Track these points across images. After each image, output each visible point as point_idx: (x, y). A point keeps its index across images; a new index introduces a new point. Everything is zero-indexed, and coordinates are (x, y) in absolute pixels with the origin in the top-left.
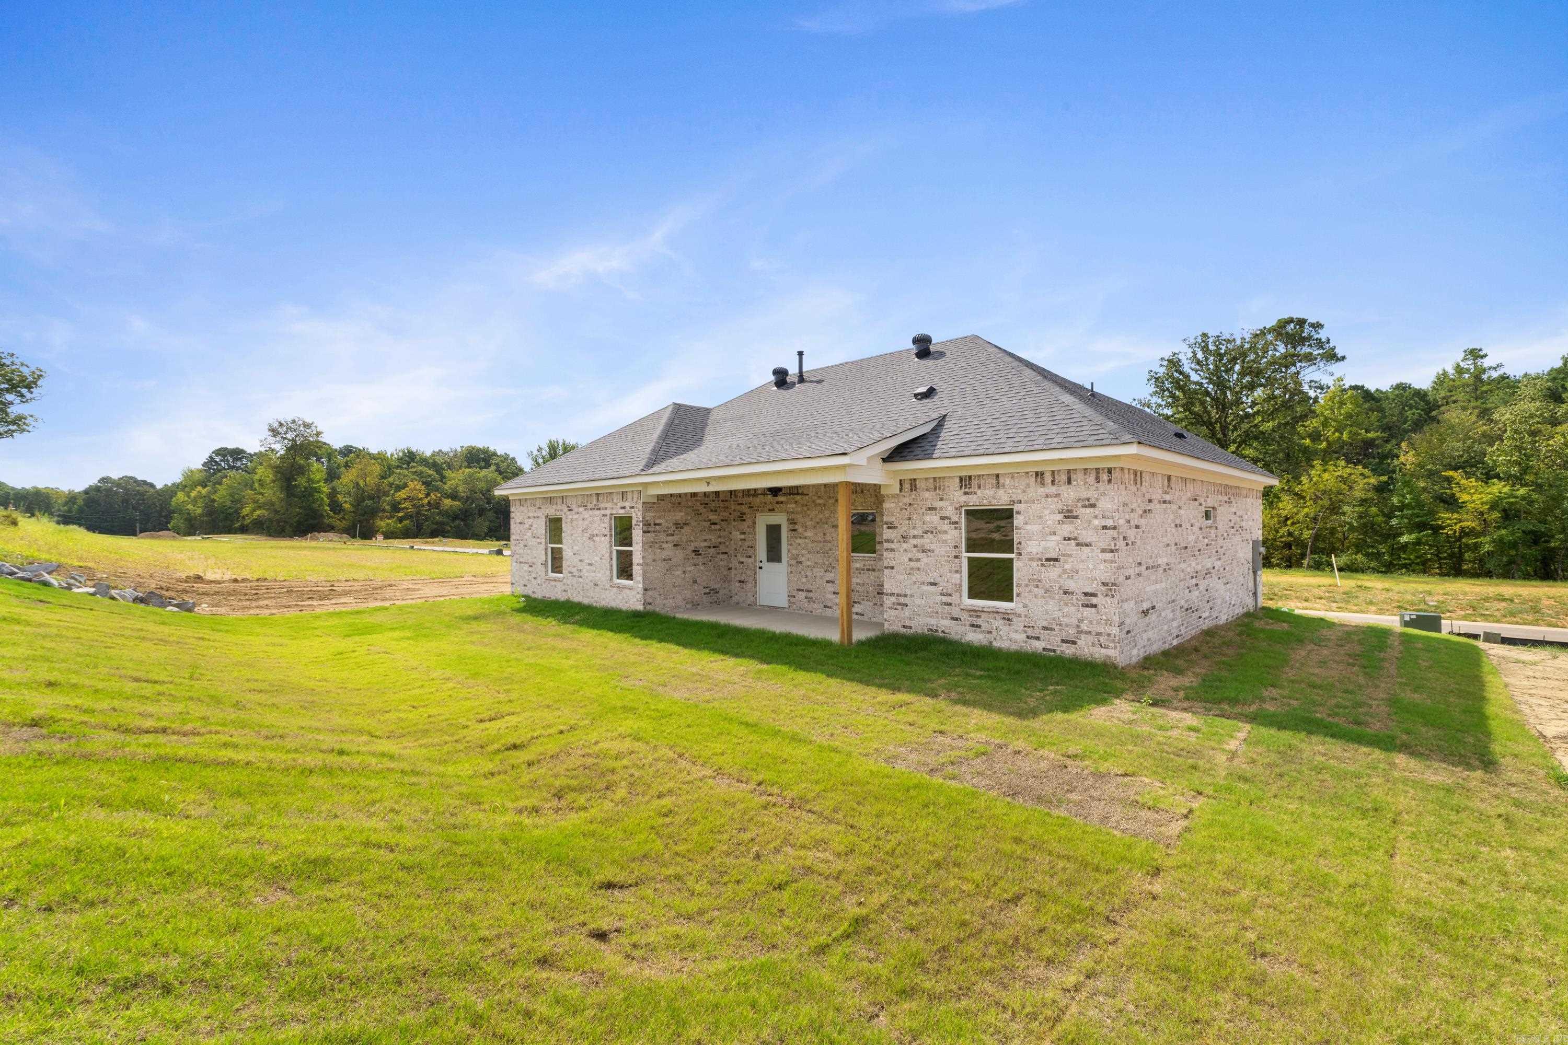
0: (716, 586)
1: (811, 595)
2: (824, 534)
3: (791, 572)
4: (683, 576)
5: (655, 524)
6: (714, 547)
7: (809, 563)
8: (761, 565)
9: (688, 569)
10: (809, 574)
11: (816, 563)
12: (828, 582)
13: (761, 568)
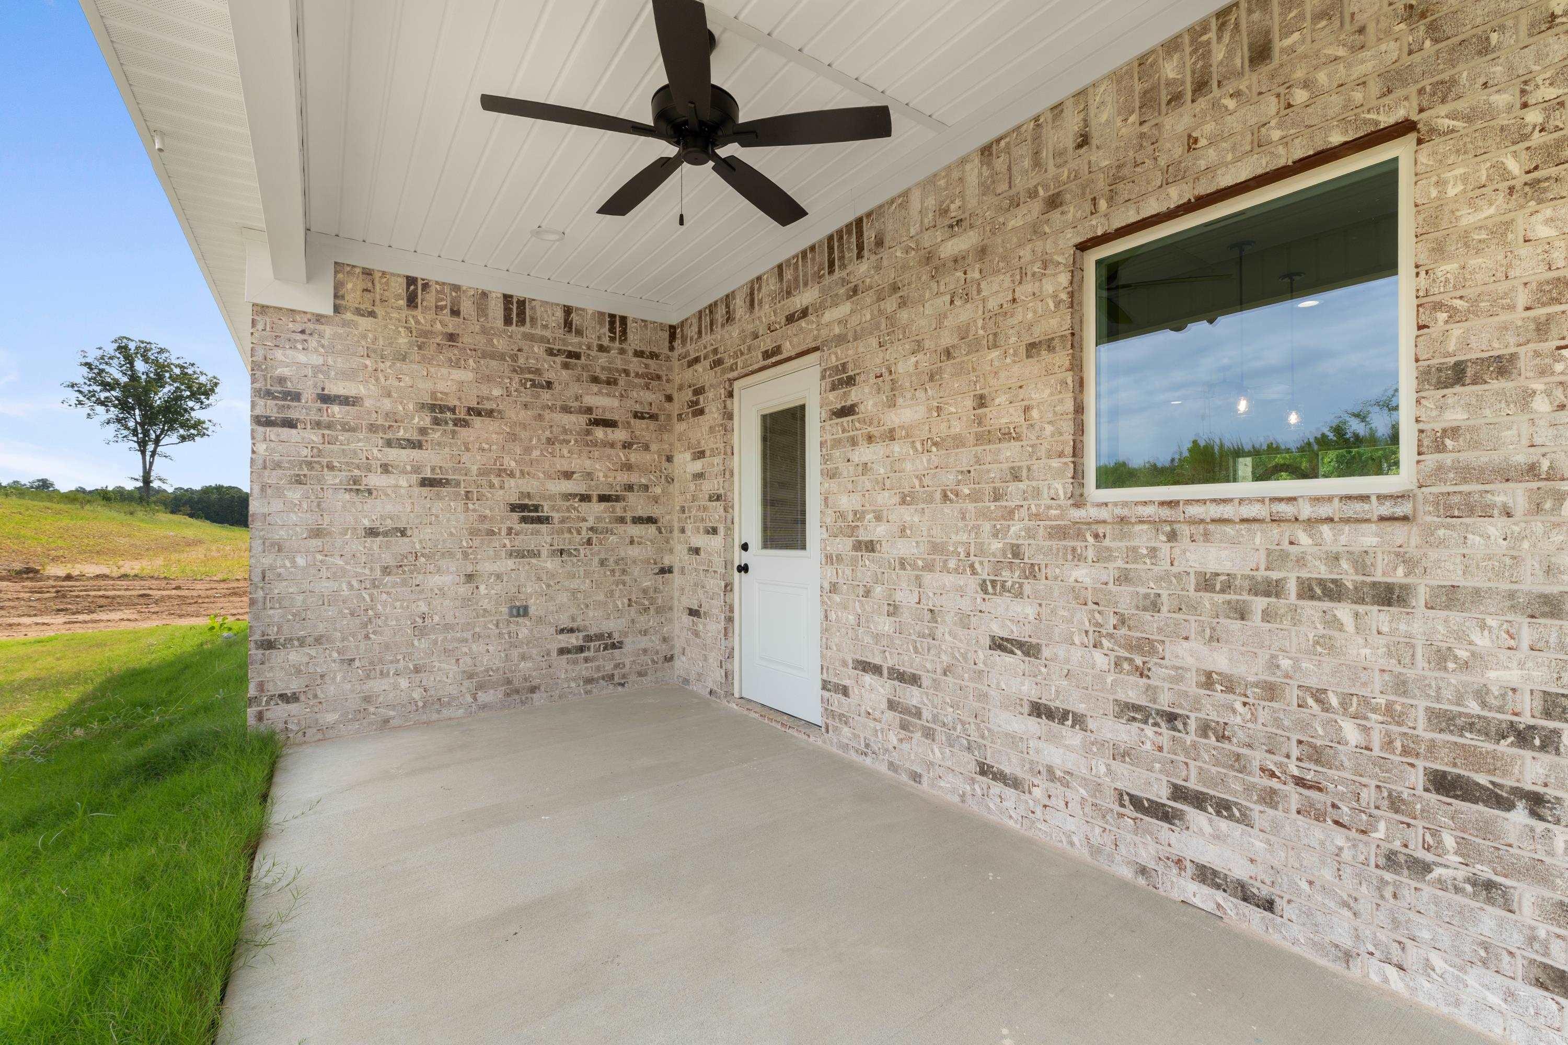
0: (612, 625)
1: (912, 696)
2: (982, 401)
3: (834, 588)
4: (464, 590)
5: (326, 399)
6: (603, 498)
7: (905, 548)
8: (746, 558)
9: (487, 567)
10: (906, 597)
11: (936, 548)
12: (1000, 645)
13: (744, 569)
